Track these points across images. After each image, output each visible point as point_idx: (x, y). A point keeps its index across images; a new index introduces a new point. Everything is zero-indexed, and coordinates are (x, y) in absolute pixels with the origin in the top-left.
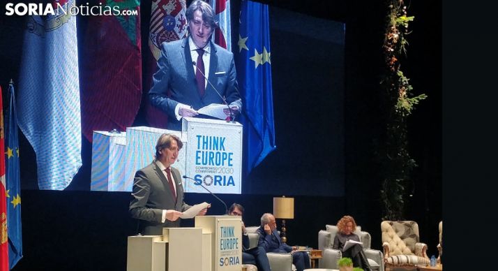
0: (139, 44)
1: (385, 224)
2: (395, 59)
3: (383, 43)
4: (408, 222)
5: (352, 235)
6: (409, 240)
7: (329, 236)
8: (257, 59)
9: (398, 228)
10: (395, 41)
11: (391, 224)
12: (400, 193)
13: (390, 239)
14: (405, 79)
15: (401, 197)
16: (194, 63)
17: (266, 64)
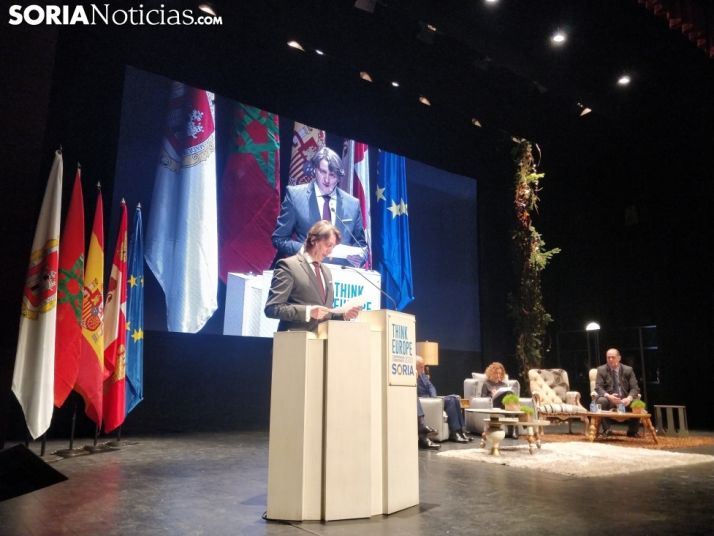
0: (278, 187)
1: (533, 373)
2: (527, 214)
3: (514, 199)
4: (557, 370)
5: (501, 384)
6: (559, 388)
7: (477, 384)
8: (394, 209)
9: (547, 376)
10: (527, 197)
11: (539, 372)
12: (536, 348)
13: (538, 388)
14: (536, 235)
15: (538, 352)
16: (333, 210)
17: (402, 216)
